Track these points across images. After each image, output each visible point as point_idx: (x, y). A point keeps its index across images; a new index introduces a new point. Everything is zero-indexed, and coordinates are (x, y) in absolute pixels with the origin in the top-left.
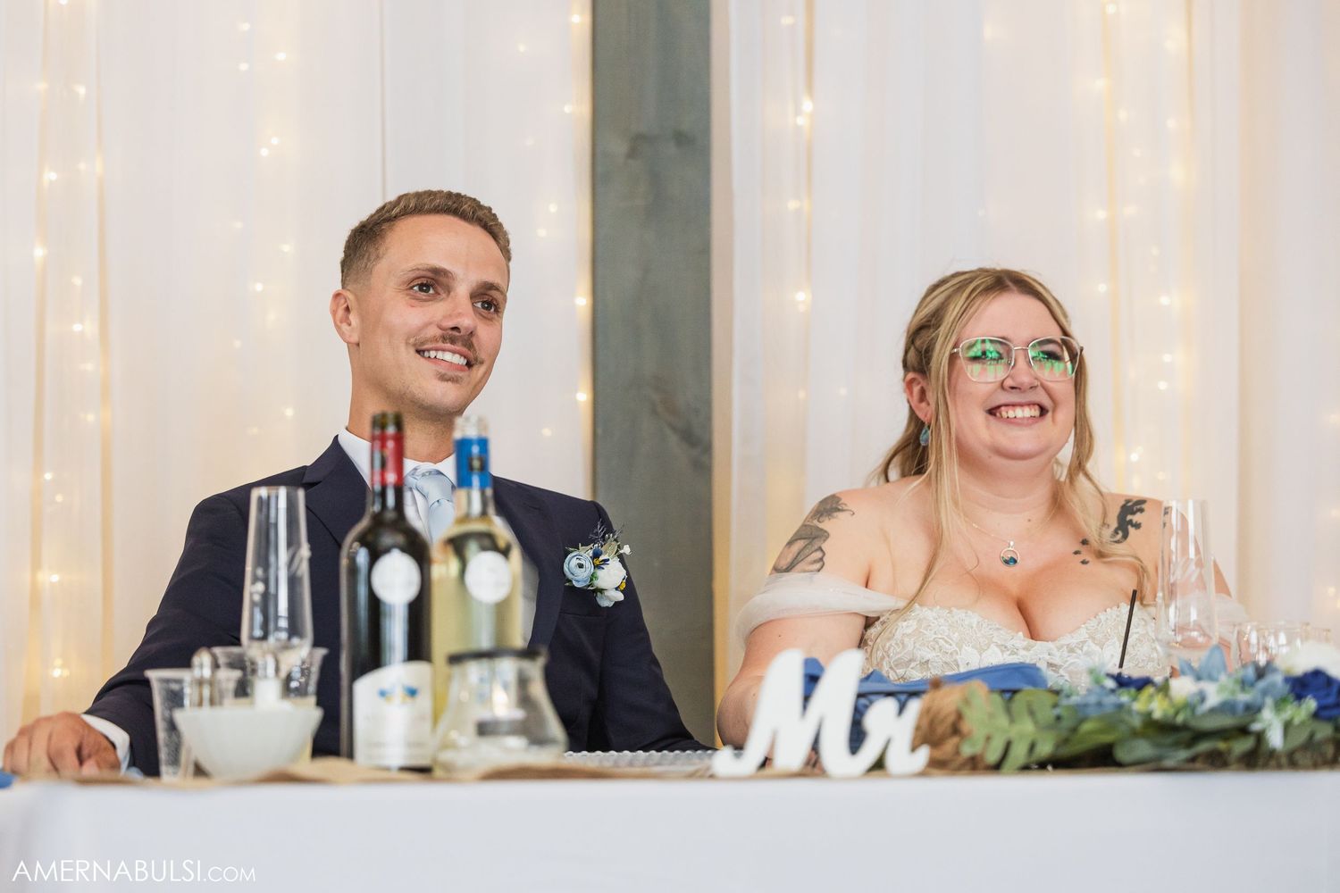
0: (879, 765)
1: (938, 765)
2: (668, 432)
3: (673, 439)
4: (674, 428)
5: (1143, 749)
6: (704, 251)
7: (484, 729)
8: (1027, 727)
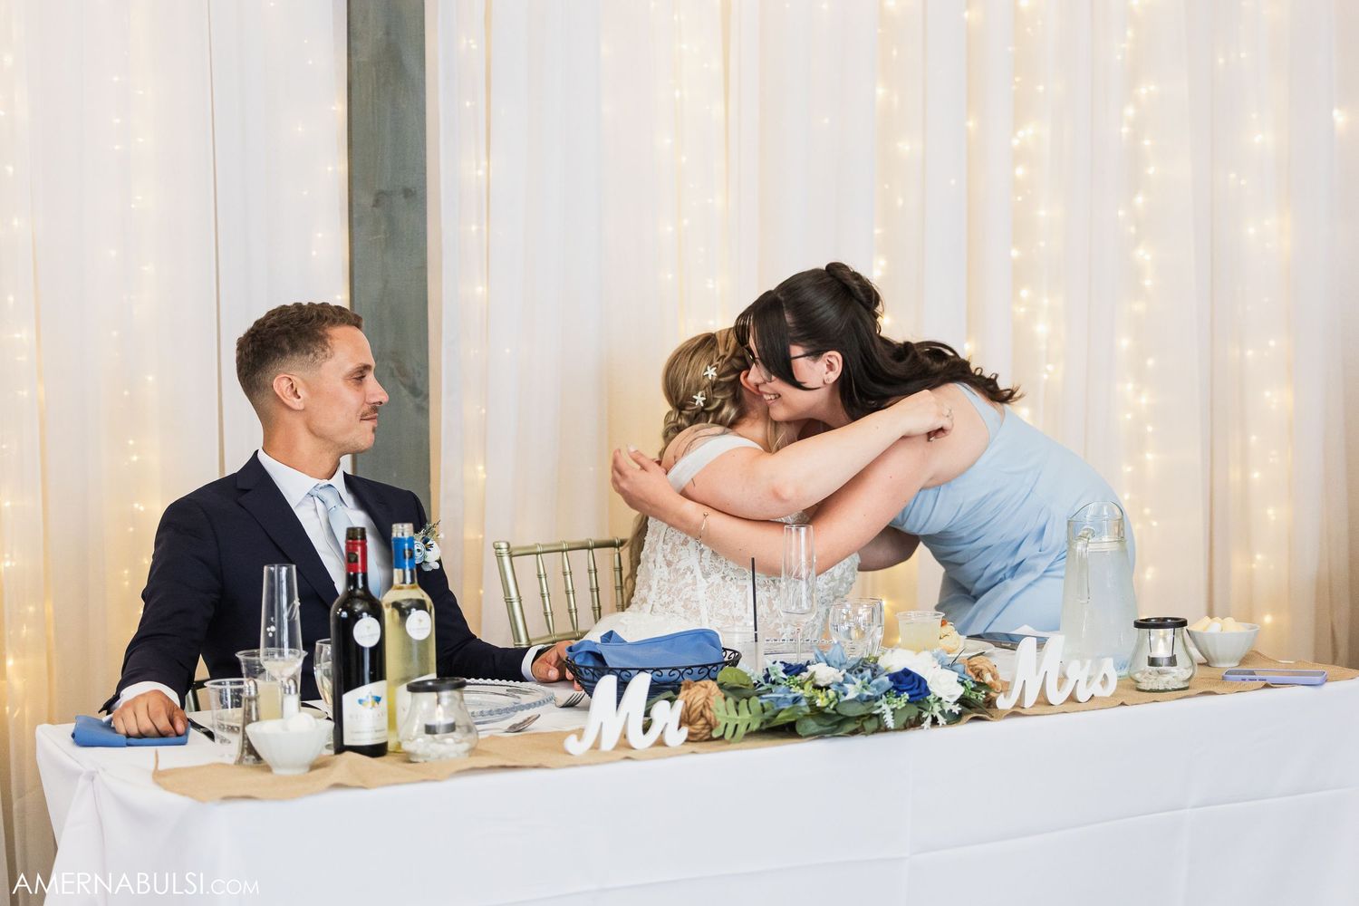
0: (660, 742)
1: (691, 739)
2: (402, 387)
3: (405, 392)
4: (405, 386)
5: (812, 726)
6: (423, 267)
7: (430, 730)
8: (745, 715)
